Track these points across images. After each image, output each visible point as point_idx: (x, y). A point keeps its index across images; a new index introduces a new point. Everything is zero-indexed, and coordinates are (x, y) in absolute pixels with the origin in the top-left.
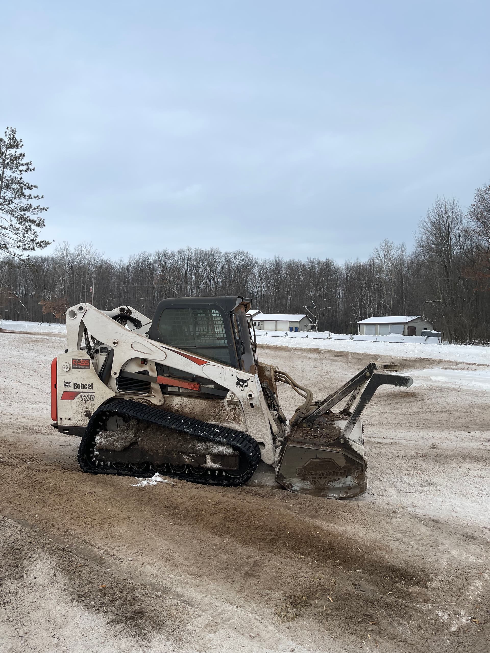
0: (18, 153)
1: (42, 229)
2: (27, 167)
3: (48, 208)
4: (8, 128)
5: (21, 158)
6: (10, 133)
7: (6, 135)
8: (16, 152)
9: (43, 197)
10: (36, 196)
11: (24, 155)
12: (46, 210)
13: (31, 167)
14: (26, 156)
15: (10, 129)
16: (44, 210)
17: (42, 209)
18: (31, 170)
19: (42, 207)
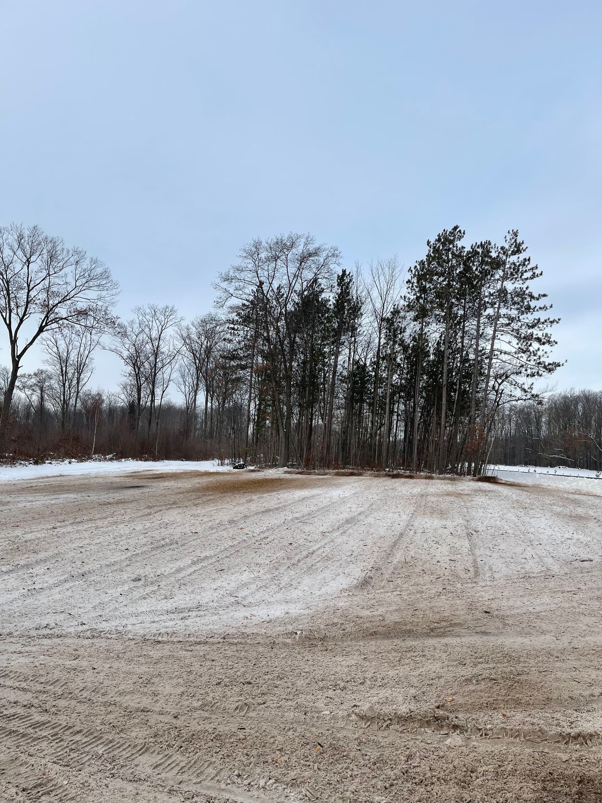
0: (521, 259)
1: (554, 347)
2: (532, 273)
3: (559, 320)
4: (509, 231)
5: (526, 263)
6: (511, 237)
7: (506, 241)
8: (518, 258)
9: (551, 307)
10: (542, 306)
11: (529, 260)
12: (557, 323)
13: (537, 272)
14: (531, 261)
15: (511, 232)
16: (555, 323)
17: (552, 322)
18: (537, 276)
19: (551, 320)
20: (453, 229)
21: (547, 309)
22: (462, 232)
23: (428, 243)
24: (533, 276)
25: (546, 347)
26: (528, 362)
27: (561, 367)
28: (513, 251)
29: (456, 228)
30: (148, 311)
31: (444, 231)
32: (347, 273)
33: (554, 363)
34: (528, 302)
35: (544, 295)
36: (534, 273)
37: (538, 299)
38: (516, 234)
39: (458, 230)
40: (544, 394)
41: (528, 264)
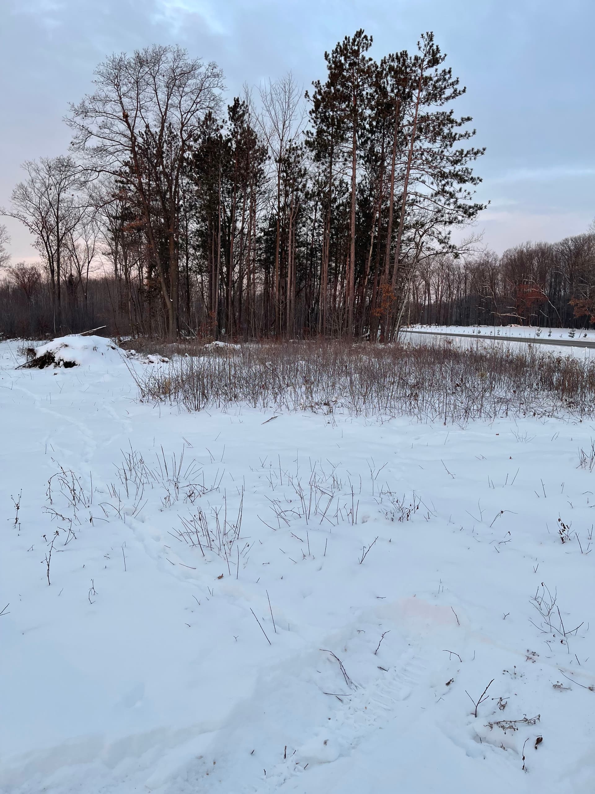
0: (440, 71)
1: (477, 186)
2: (453, 90)
3: (484, 149)
4: (422, 35)
5: (447, 77)
6: (426, 43)
7: (420, 48)
8: (436, 70)
9: (474, 133)
10: (463, 133)
11: (450, 72)
12: (482, 154)
13: (459, 87)
14: (452, 73)
15: (425, 36)
16: (480, 154)
17: (476, 154)
18: (460, 94)
19: (475, 150)
20: (356, 35)
21: (469, 136)
22: (369, 38)
23: (326, 56)
24: (456, 94)
25: (468, 186)
26: (446, 206)
27: (484, 210)
28: (429, 62)
29: (359, 33)
30: (41, 166)
31: (346, 38)
32: (241, 103)
33: (476, 206)
34: (449, 129)
35: (469, 119)
36: (456, 90)
37: (460, 125)
38: (431, 38)
39: (363, 36)
40: (468, 246)
41: (450, 78)
